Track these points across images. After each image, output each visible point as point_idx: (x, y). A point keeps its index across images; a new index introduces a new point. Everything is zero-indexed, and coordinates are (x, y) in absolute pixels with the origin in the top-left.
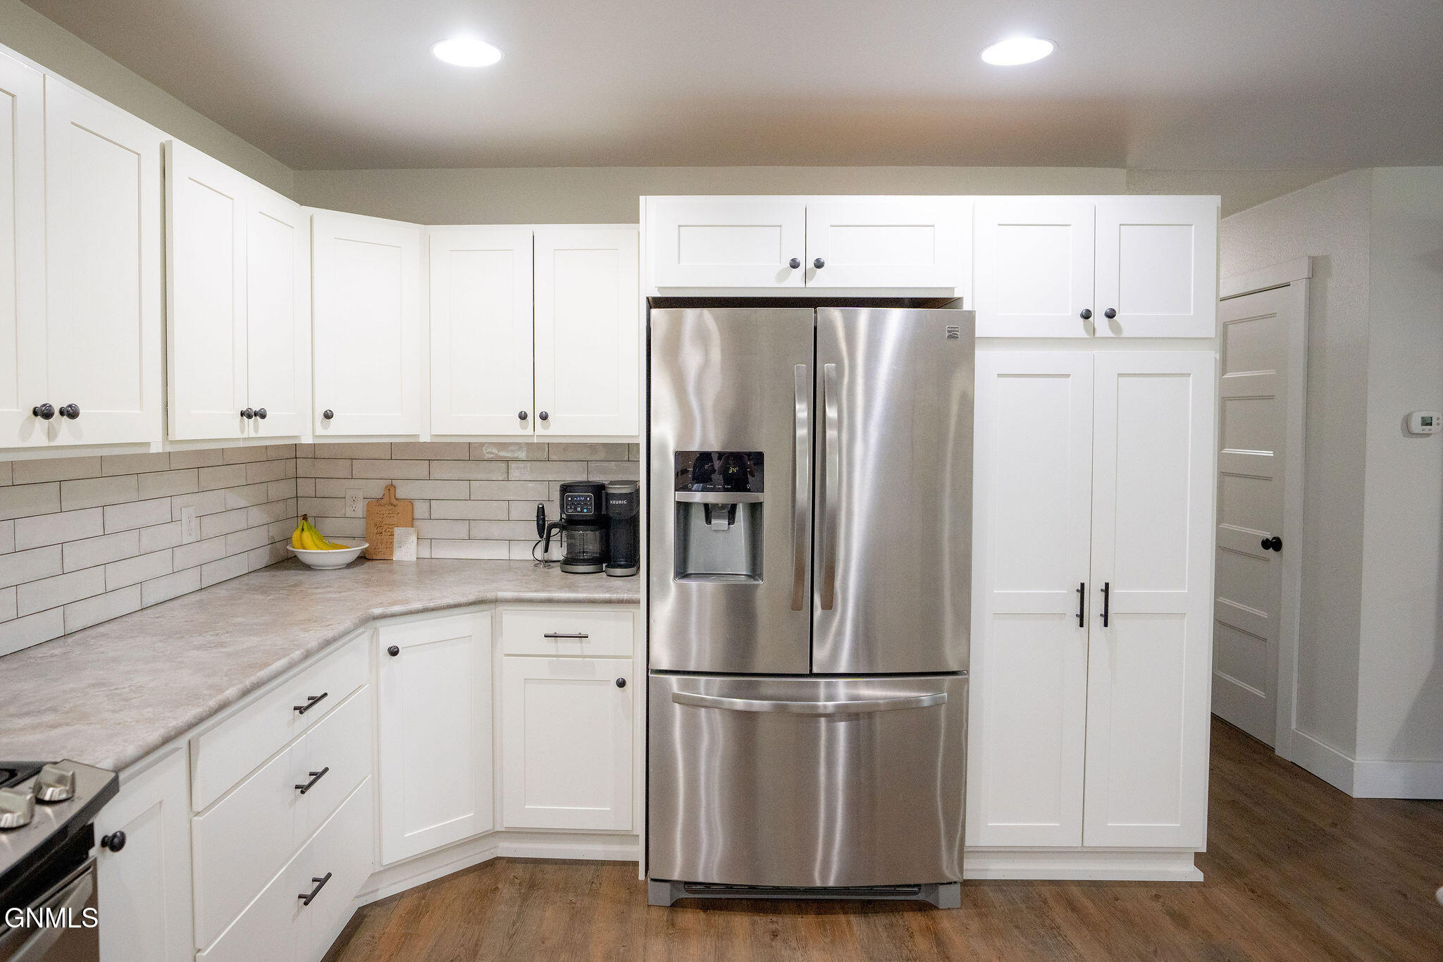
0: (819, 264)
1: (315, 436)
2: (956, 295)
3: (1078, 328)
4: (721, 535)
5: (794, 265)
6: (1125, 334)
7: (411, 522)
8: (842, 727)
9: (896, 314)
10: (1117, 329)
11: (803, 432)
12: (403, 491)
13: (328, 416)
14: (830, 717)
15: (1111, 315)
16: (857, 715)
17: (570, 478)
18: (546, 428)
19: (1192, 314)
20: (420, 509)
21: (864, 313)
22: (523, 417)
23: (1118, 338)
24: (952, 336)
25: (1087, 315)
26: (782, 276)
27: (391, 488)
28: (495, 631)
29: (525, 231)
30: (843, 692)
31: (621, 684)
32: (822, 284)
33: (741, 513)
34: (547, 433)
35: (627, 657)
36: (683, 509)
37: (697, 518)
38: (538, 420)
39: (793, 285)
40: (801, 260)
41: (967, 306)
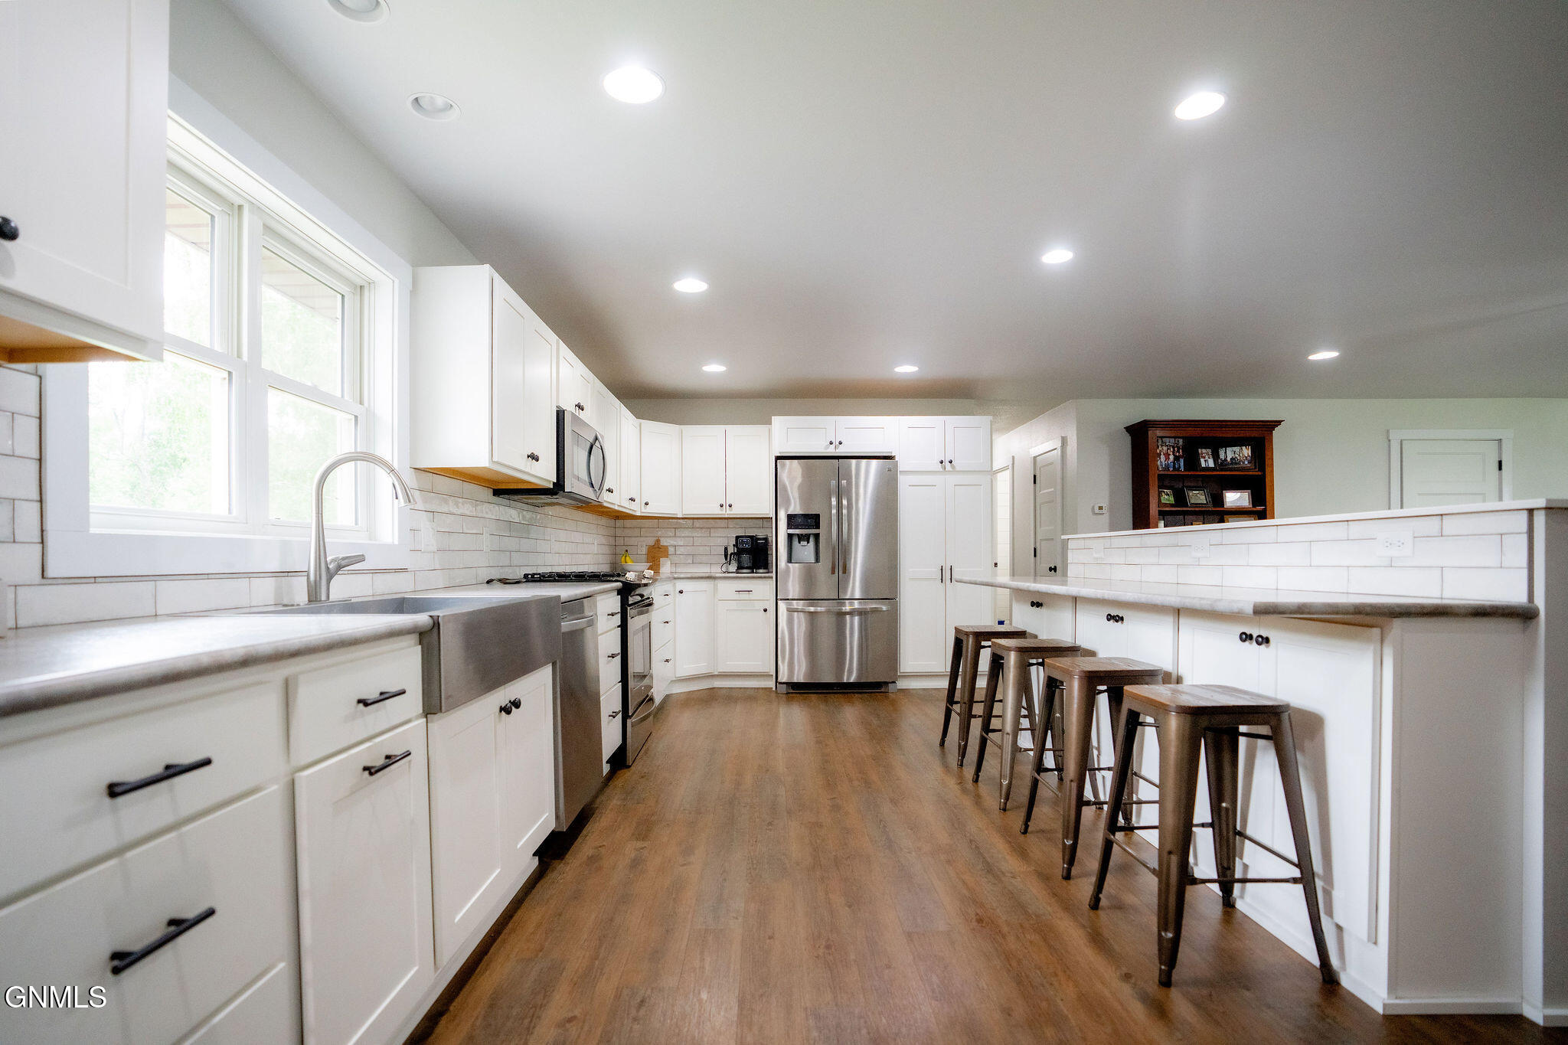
0: (840, 443)
1: (641, 512)
2: (893, 455)
3: (939, 467)
4: (804, 548)
5: (831, 443)
6: (958, 469)
7: (667, 556)
8: (856, 619)
9: (874, 462)
10: (953, 467)
11: (834, 511)
12: (664, 542)
13: (647, 504)
14: (851, 613)
15: (951, 462)
16: (861, 613)
17: (741, 533)
18: (731, 510)
19: (982, 461)
20: (671, 550)
21: (864, 461)
22: (722, 506)
23: (954, 471)
24: (889, 470)
25: (942, 462)
26: (827, 447)
27: (658, 541)
28: (715, 589)
29: (722, 427)
30: (856, 605)
31: (765, 610)
32: (842, 451)
33: (812, 539)
34: (732, 513)
35: (767, 600)
36: (790, 536)
37: (795, 541)
38: (728, 507)
39: (831, 451)
40: (833, 441)
41: (896, 460)
